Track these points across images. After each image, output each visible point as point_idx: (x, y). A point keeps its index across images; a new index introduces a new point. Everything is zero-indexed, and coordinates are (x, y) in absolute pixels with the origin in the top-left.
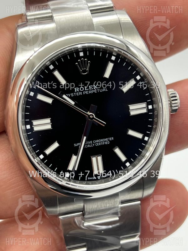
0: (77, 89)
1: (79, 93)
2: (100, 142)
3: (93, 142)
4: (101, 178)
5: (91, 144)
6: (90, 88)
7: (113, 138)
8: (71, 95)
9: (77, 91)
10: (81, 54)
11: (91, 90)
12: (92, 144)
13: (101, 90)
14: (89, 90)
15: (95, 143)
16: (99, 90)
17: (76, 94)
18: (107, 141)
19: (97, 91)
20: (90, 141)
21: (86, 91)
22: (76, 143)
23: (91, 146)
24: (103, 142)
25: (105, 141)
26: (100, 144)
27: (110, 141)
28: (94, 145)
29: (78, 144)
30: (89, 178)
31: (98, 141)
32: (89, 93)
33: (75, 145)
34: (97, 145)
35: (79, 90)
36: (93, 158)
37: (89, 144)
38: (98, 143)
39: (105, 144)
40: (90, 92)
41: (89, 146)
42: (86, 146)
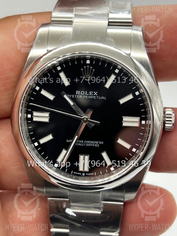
0: (78, 92)
1: (79, 96)
2: (90, 143)
3: (84, 142)
4: (86, 175)
5: (81, 143)
6: (90, 93)
7: (103, 143)
8: (72, 96)
9: (78, 93)
10: (88, 62)
11: (91, 96)
12: (83, 143)
13: (100, 98)
14: (89, 95)
15: (85, 144)
16: (98, 97)
17: (76, 96)
18: (97, 144)
19: (96, 97)
20: (81, 140)
21: (86, 95)
22: (69, 139)
23: (82, 144)
24: (93, 144)
25: (96, 144)
26: (90, 145)
27: (99, 144)
28: (84, 144)
29: (70, 141)
30: (74, 173)
31: (88, 142)
32: (88, 97)
33: (67, 141)
34: (87, 145)
35: (80, 93)
36: (81, 156)
37: (80, 143)
38: (88, 143)
39: (94, 146)
40: (90, 97)
41: (79, 144)
42: (77, 144)
